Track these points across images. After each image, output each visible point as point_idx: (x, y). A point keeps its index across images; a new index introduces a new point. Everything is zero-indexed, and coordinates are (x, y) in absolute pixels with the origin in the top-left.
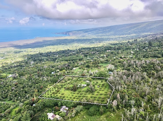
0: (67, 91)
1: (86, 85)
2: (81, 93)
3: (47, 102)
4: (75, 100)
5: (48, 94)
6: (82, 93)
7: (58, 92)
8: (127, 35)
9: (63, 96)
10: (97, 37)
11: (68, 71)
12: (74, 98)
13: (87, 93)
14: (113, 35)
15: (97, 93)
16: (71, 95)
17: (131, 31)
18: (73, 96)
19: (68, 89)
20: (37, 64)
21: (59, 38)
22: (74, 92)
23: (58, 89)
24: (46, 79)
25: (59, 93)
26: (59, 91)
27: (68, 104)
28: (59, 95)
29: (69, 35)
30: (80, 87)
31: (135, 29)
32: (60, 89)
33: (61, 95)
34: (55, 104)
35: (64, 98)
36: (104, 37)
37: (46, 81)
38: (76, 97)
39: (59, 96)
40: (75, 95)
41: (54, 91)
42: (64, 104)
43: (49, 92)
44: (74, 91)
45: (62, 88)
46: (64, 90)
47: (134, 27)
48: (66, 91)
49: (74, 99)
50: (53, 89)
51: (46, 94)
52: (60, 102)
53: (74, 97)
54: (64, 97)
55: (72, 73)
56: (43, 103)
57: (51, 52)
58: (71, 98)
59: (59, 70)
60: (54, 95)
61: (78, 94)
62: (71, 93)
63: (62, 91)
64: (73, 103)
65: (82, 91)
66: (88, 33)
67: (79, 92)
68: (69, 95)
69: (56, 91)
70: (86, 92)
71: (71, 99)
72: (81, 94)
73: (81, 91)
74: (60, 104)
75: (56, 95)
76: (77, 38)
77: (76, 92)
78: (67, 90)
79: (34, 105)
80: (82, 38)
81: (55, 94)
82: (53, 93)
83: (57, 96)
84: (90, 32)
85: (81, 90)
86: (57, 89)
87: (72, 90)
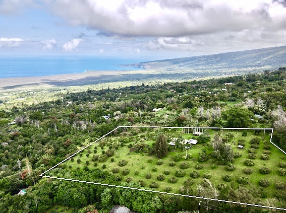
0: (138, 156)
1: (195, 142)
2: (181, 162)
3: (63, 185)
4: (163, 185)
5: (79, 161)
6: (187, 162)
7: (109, 156)
8: (254, 68)
9: (122, 169)
10: (196, 71)
11: (141, 113)
12: (160, 179)
13: (206, 165)
14: (225, 68)
15: (245, 167)
16: (148, 167)
17: (263, 61)
18: (155, 170)
19: (140, 150)
20: (78, 104)
21: (125, 73)
22: (161, 160)
23: (110, 148)
24: (84, 126)
25: (112, 160)
26: (113, 154)
27: (139, 198)
28: (111, 166)
29: (144, 68)
30: (179, 147)
31: (269, 57)
32: (117, 148)
33: (117, 167)
34: (92, 196)
35: (125, 178)
36: (209, 71)
37: (85, 132)
38: (167, 177)
39: (110, 169)
40: (161, 169)
41: (99, 153)
42: (121, 199)
43: (84, 155)
44: (159, 157)
45: (122, 146)
46: (129, 152)
47: (268, 54)
48: (133, 156)
49: (158, 182)
50: (96, 148)
51: (72, 160)
52: (108, 190)
53: (158, 174)
54: (125, 173)
55: (150, 117)
56: (49, 188)
57: (109, 89)
58: (148, 177)
59: (119, 112)
60: (96, 165)
61: (172, 165)
62: (150, 162)
63: (123, 154)
64: (156, 198)
65: (185, 157)
66: (179, 65)
67: (176, 160)
68: (143, 168)
69: (103, 152)
70: (200, 161)
71: (149, 182)
72: (182, 167)
73: (181, 159)
74: (109, 196)
75: (100, 165)
76: (158, 73)
77: (167, 160)
78: (137, 152)
79: (22, 192)
80: (168, 73)
81: (100, 161)
82: (96, 159)
83: (104, 167)
84: (182, 64)
85: (182, 153)
86: (106, 149)
87: (152, 153)
